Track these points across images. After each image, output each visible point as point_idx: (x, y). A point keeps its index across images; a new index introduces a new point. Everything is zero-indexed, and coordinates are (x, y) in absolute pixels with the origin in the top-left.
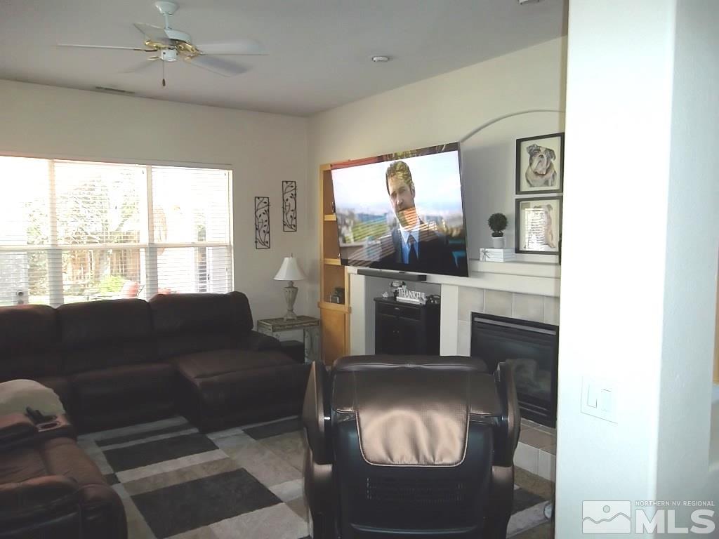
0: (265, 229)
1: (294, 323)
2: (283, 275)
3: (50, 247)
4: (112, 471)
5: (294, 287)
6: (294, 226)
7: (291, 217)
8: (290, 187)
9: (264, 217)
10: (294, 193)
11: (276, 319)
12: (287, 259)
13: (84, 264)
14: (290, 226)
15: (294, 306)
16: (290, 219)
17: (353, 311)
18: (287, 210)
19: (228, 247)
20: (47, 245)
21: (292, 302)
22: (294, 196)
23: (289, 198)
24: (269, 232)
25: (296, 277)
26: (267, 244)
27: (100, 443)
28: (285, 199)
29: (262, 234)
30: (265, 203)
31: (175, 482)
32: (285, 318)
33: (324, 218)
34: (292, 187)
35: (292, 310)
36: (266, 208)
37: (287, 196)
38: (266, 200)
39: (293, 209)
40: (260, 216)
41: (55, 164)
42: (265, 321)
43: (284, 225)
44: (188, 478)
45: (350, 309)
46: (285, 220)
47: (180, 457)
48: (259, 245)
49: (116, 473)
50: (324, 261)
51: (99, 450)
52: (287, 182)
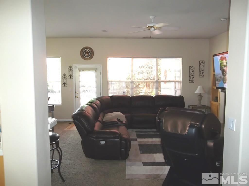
0: (193, 76)
1: (200, 107)
2: (197, 91)
3: (131, 81)
4: (136, 138)
5: (201, 96)
6: (203, 75)
7: (202, 72)
8: (202, 63)
9: (193, 73)
10: (204, 65)
11: (195, 106)
12: (199, 86)
13: (149, 87)
14: (202, 76)
15: (201, 102)
16: (201, 73)
17: (221, 104)
18: (201, 70)
19: (180, 82)
20: (130, 80)
21: (200, 100)
22: (204, 66)
23: (202, 66)
24: (194, 77)
25: (202, 92)
26: (193, 81)
27: (136, 132)
28: (200, 67)
29: (191, 78)
30: (193, 68)
31: (150, 143)
32: (198, 106)
33: (213, 73)
34: (203, 62)
35: (200, 103)
36: (193, 70)
37: (201, 65)
38: (193, 67)
39: (203, 70)
40: (191, 72)
41: (133, 59)
42: (191, 106)
43: (200, 75)
44: (153, 143)
45: (219, 104)
46: (200, 74)
47: (154, 138)
48: (190, 82)
49: (137, 139)
50: (213, 87)
51: (136, 133)
52: (201, 61)
